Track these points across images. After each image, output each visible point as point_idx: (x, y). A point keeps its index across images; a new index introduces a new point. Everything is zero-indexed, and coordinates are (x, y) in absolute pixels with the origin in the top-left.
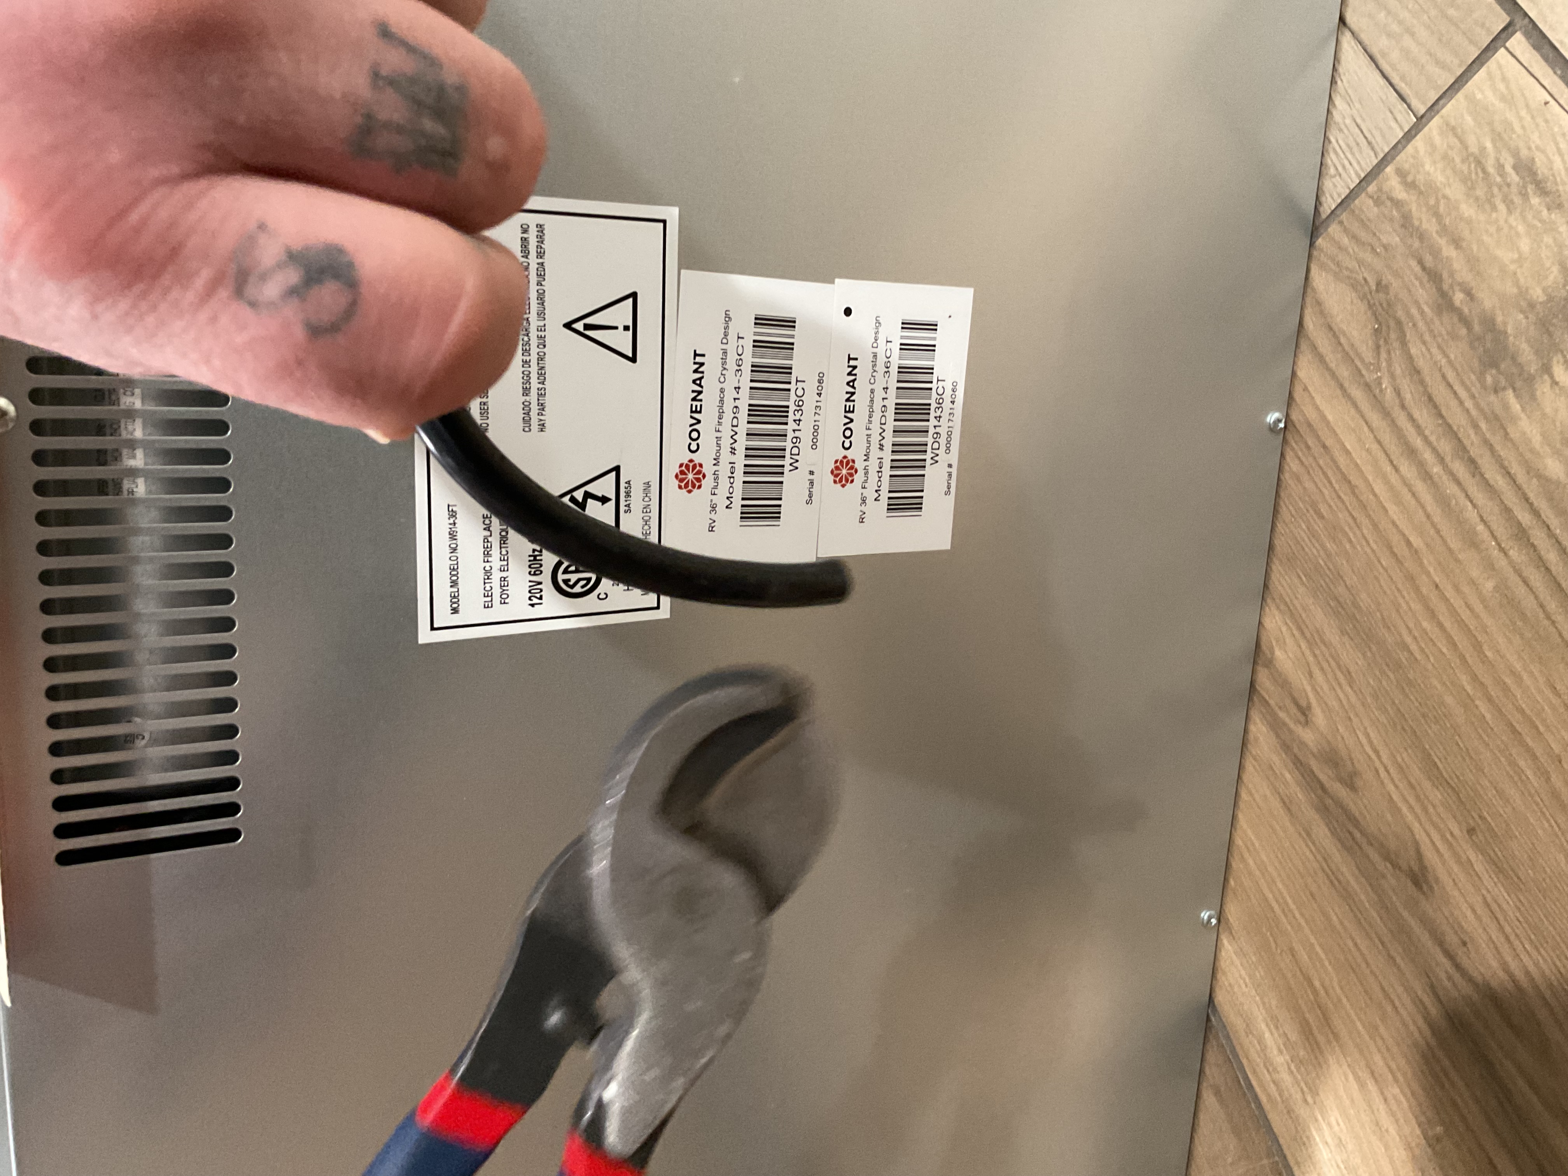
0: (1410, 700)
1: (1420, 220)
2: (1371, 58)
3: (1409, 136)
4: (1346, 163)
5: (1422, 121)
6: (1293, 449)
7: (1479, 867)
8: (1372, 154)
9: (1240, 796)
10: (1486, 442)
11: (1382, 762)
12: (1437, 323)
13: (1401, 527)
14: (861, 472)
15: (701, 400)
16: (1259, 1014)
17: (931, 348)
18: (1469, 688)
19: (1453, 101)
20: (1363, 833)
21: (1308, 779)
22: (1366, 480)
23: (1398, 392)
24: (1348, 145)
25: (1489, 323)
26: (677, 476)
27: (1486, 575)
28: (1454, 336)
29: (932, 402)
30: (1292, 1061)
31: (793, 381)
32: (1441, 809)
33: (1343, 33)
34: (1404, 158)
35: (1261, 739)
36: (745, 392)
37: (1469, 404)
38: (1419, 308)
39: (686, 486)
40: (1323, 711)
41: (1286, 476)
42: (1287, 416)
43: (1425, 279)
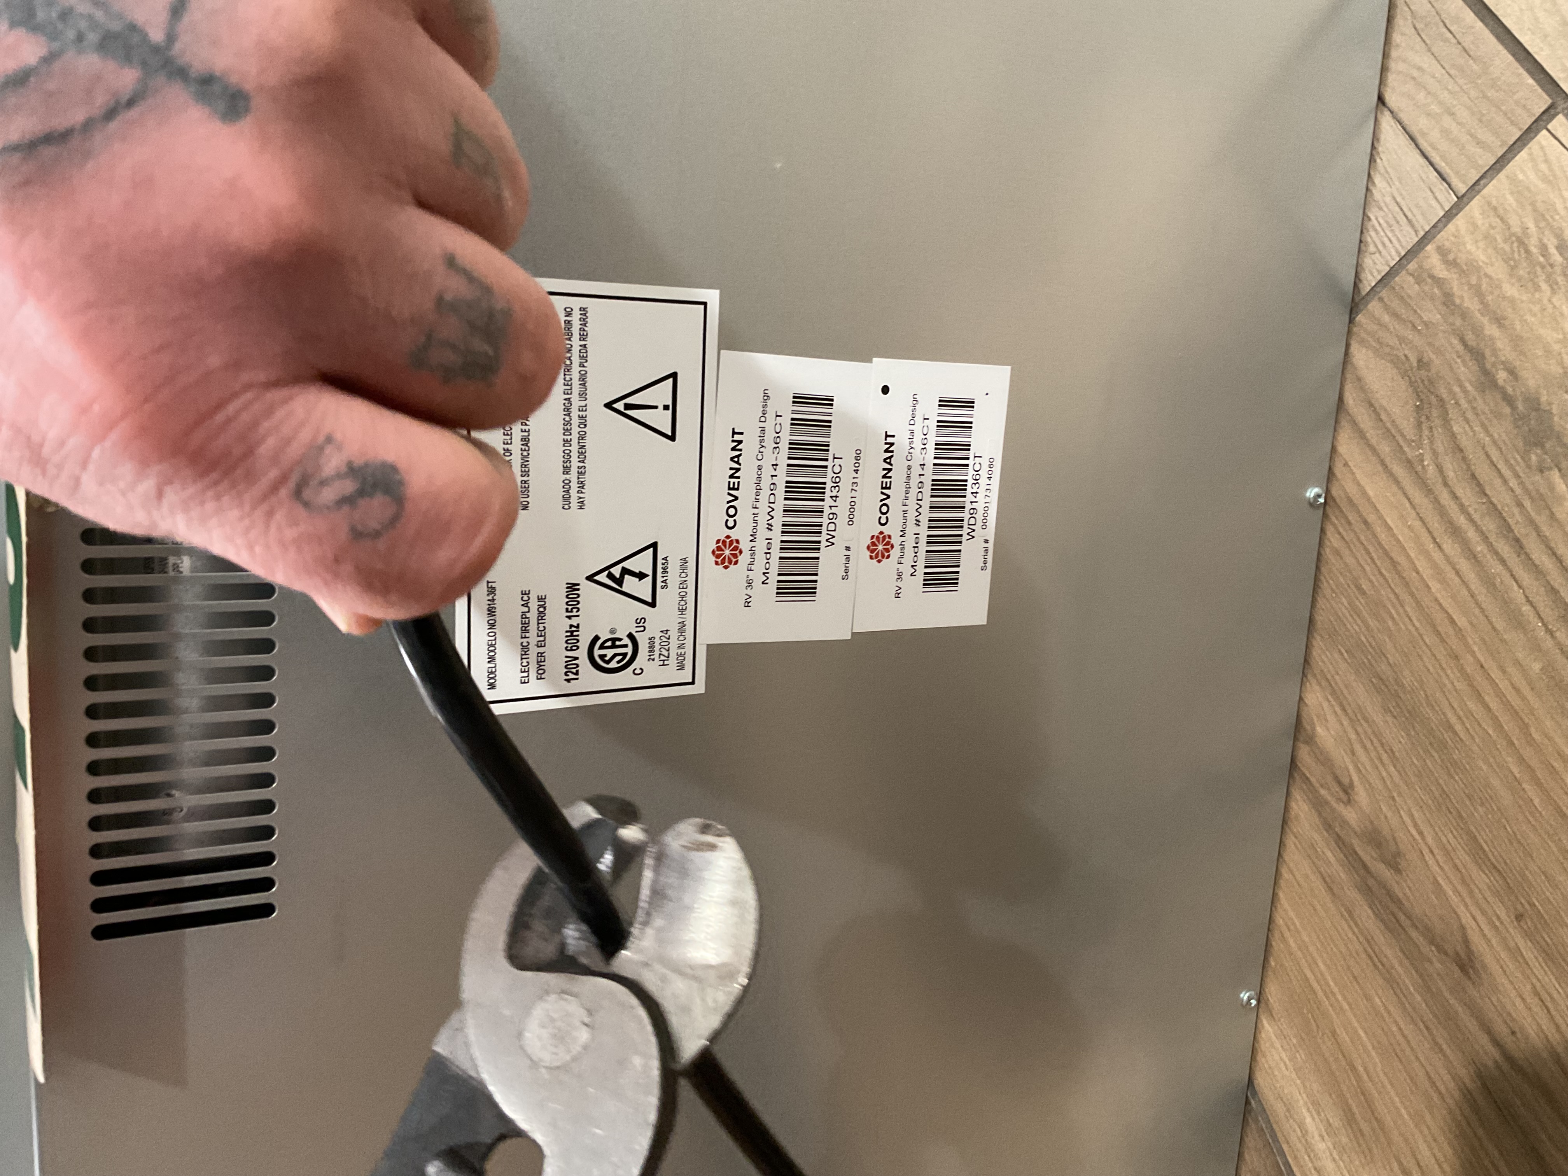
0: (1456, 781)
1: (1462, 298)
2: (1412, 139)
3: (1449, 215)
4: (1386, 240)
5: (1462, 201)
6: (1334, 525)
7: (1528, 955)
8: (1413, 233)
9: (1281, 875)
10: (1532, 522)
11: (1426, 844)
12: (1480, 401)
13: (1444, 605)
14: (897, 548)
15: (738, 477)
16: (1300, 1098)
17: (968, 425)
18: (1516, 771)
19: (1494, 182)
20: (1409, 917)
21: (1350, 858)
22: (1408, 556)
23: (1440, 469)
24: (1387, 222)
25: (1534, 404)
26: (713, 552)
27: (1532, 657)
28: (1498, 415)
29: (970, 479)
30: (1334, 1148)
31: (831, 458)
32: (1488, 894)
33: (1382, 113)
34: (1445, 236)
35: (1302, 816)
36: (782, 469)
37: (1513, 483)
38: (1461, 386)
39: (723, 562)
40: (1366, 790)
41: (1327, 552)
42: (1328, 492)
43: (1467, 358)
